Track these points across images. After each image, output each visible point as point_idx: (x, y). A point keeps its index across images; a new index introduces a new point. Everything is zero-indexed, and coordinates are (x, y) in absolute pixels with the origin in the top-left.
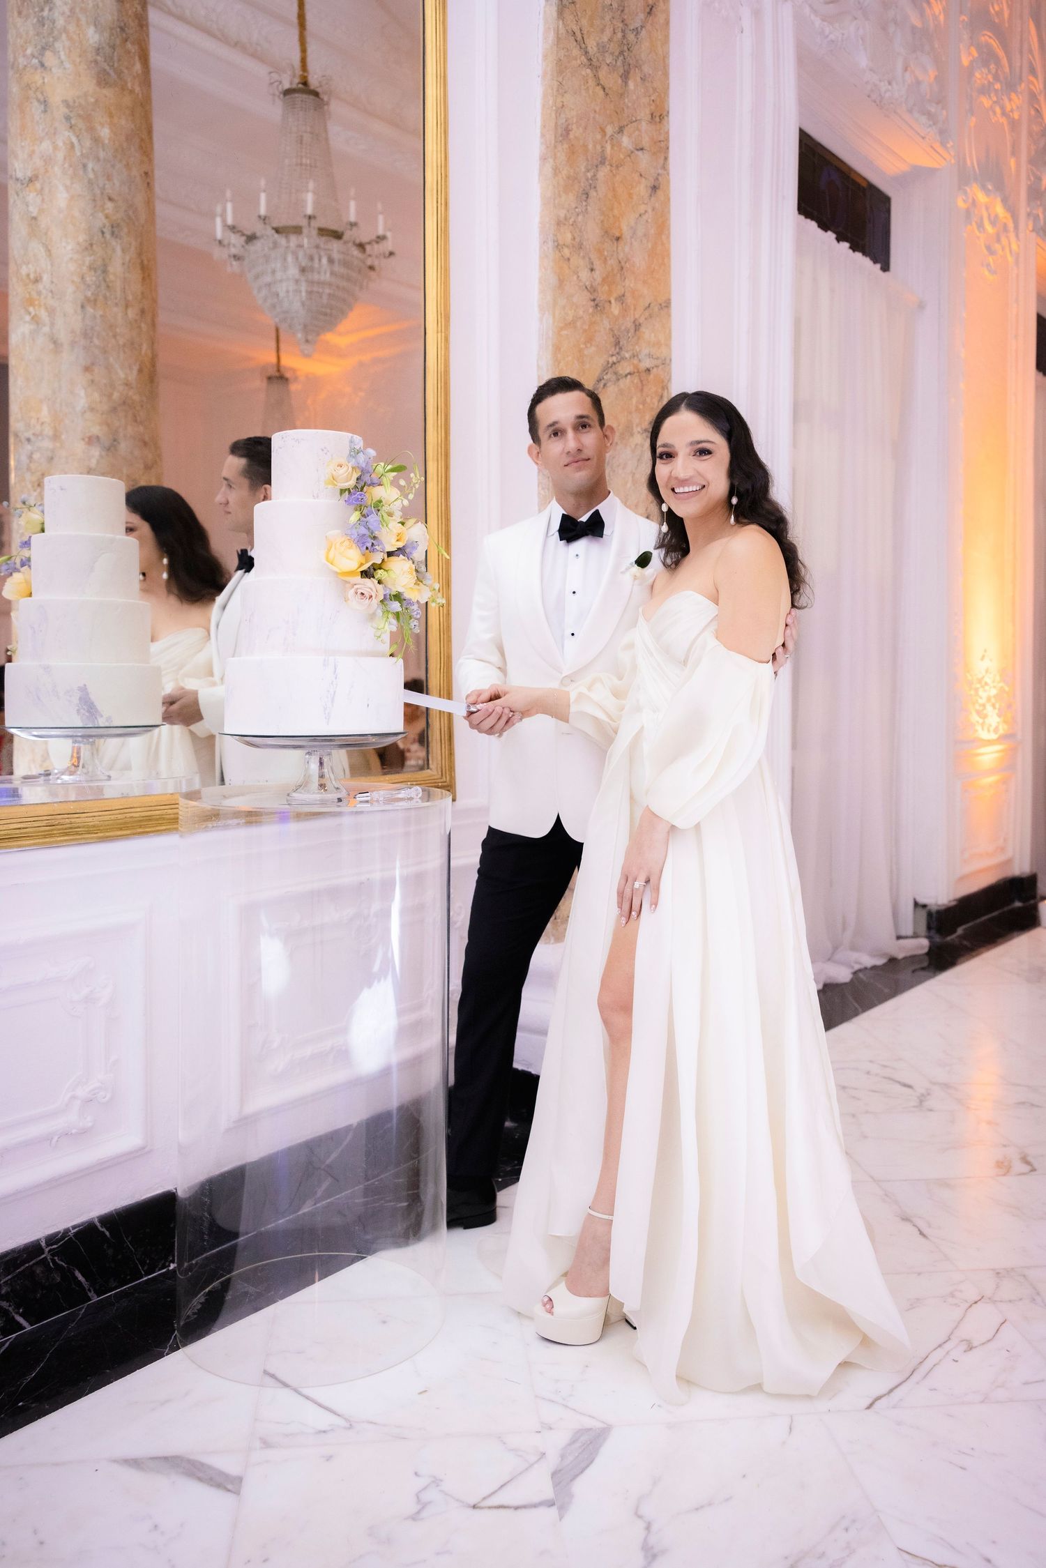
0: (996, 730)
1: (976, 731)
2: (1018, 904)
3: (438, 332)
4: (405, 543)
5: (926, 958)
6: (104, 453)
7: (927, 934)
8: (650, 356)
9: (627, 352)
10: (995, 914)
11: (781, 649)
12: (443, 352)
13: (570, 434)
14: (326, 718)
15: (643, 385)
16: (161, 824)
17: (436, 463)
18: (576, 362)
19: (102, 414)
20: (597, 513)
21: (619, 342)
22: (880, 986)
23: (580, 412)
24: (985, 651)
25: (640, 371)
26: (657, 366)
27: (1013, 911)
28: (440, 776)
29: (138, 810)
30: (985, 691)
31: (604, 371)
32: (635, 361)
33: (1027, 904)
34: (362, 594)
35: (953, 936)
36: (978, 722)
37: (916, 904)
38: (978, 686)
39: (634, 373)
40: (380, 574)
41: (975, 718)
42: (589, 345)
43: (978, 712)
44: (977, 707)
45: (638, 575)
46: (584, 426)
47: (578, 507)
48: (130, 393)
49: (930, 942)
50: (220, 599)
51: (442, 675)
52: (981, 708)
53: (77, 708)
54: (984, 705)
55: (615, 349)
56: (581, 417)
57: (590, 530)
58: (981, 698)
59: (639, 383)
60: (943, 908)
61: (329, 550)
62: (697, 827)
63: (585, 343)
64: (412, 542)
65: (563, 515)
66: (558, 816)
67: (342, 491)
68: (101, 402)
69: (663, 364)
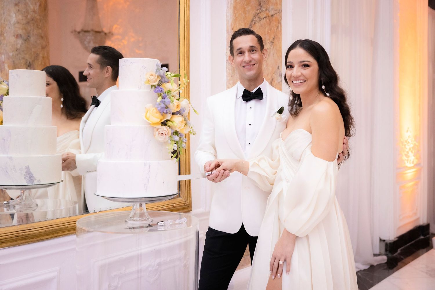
0: (413, 162)
1: (405, 163)
2: (422, 237)
3: (185, 3)
4: (180, 109)
5: (386, 264)
6: (23, 42)
7: (385, 253)
8: (273, 9)
9: (264, 8)
10: (413, 242)
11: (341, 154)
12: (187, 12)
13: (247, 54)
14: (145, 189)
15: (270, 22)
16: (65, 232)
17: (184, 61)
18: (243, 13)
19: (23, 25)
20: (260, 89)
21: (261, 4)
22: (368, 279)
23: (251, 45)
24: (408, 128)
25: (269, 16)
26: (276, 14)
27: (420, 240)
28: (185, 200)
29: (55, 226)
30: (408, 145)
31: (255, 17)
32: (267, 12)
33: (426, 237)
34: (162, 133)
35: (396, 254)
36: (406, 159)
37: (381, 240)
38: (406, 143)
39: (267, 17)
40: (169, 123)
41: (404, 158)
42: (248, 6)
43: (406, 155)
44: (405, 153)
45: (279, 118)
46: (253, 51)
47: (250, 86)
48: (36, 15)
49: (388, 257)
50: (84, 118)
51: (186, 155)
52: (407, 153)
53: (25, 176)
54: (408, 152)
55: (259, 7)
56: (252, 47)
57: (256, 96)
58: (407, 149)
59: (269, 21)
60: (392, 241)
61: (147, 113)
62: (307, 236)
63: (247, 5)
64: (183, 108)
65: (244, 89)
66: (243, 223)
67: (152, 86)
68: (22, 19)
69: (279, 12)
